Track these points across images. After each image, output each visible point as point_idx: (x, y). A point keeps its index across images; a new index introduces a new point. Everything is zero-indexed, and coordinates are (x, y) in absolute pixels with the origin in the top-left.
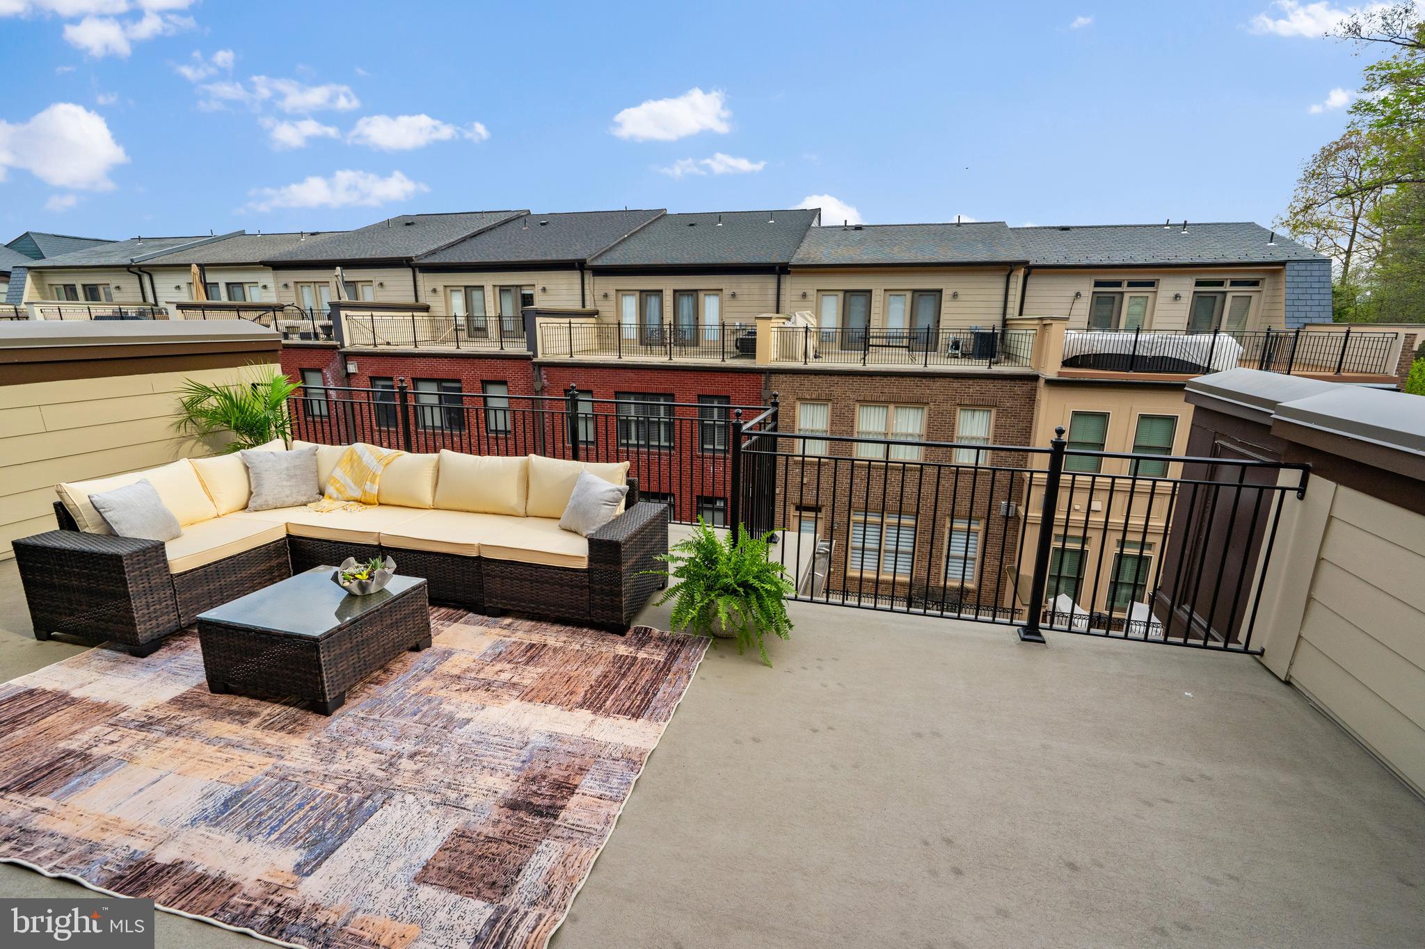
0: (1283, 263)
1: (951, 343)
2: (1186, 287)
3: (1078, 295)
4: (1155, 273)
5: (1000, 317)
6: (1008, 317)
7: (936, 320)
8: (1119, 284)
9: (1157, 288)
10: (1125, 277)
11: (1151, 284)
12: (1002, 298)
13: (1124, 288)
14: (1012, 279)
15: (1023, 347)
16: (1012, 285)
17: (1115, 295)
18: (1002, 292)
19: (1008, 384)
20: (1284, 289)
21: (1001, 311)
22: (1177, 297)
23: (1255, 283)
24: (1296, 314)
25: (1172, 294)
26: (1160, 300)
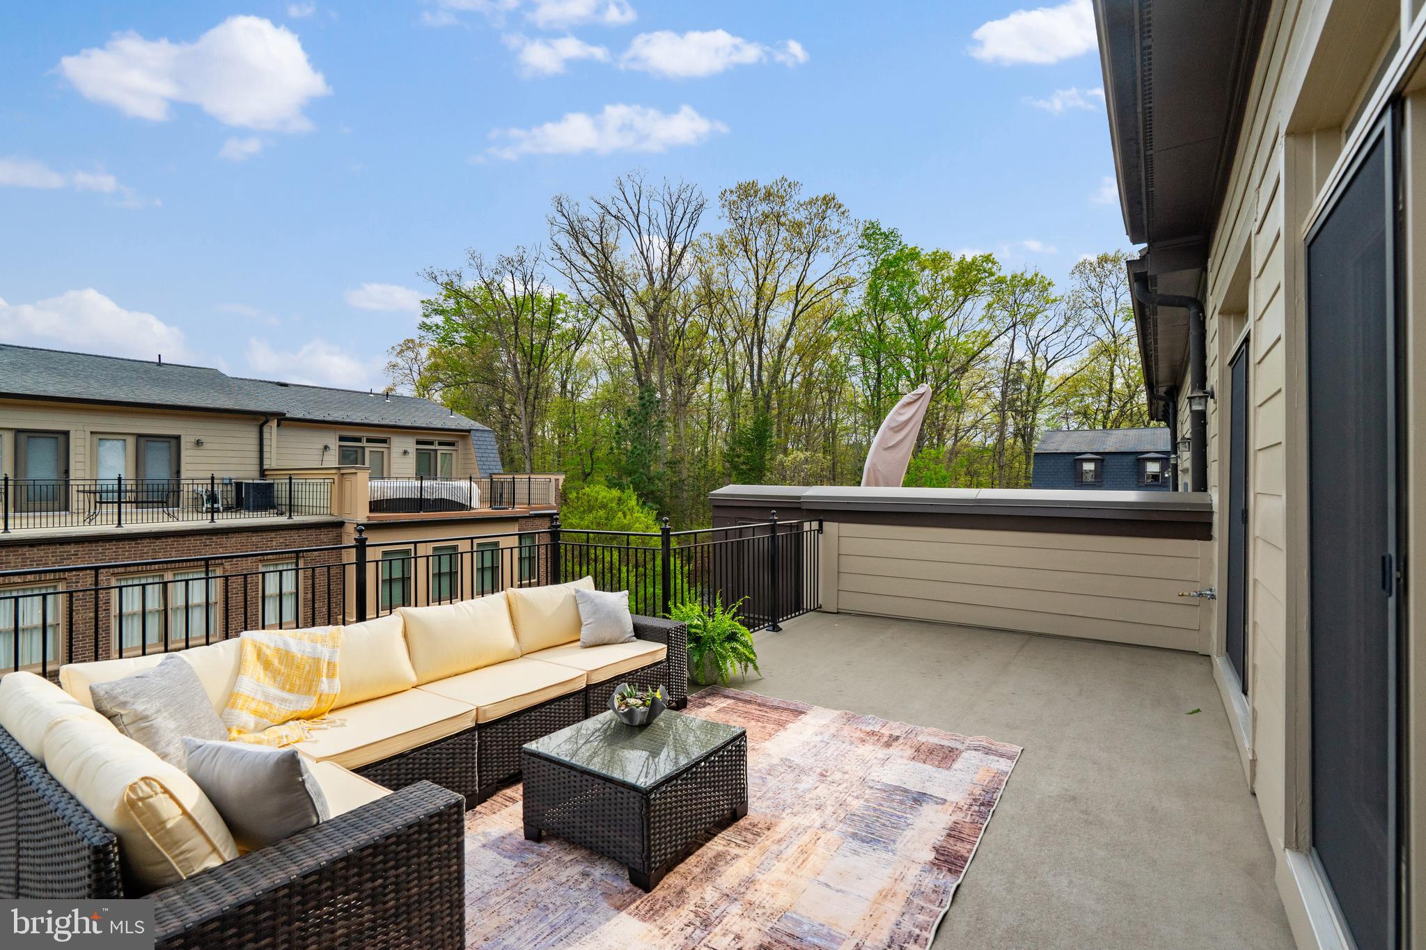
0: (469, 431)
1: (205, 498)
2: (409, 444)
3: (326, 448)
4: (385, 432)
5: (257, 468)
6: (265, 467)
7: (174, 470)
8: (358, 440)
9: (390, 444)
10: (364, 434)
11: (384, 441)
12: (256, 448)
13: (364, 444)
14: (266, 429)
15: (300, 497)
16: (266, 435)
17: (358, 449)
18: (256, 442)
19: (313, 532)
20: (473, 450)
21: (256, 461)
22: (405, 452)
23: (452, 444)
24: (484, 467)
25: (401, 450)
26: (393, 455)
